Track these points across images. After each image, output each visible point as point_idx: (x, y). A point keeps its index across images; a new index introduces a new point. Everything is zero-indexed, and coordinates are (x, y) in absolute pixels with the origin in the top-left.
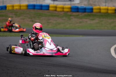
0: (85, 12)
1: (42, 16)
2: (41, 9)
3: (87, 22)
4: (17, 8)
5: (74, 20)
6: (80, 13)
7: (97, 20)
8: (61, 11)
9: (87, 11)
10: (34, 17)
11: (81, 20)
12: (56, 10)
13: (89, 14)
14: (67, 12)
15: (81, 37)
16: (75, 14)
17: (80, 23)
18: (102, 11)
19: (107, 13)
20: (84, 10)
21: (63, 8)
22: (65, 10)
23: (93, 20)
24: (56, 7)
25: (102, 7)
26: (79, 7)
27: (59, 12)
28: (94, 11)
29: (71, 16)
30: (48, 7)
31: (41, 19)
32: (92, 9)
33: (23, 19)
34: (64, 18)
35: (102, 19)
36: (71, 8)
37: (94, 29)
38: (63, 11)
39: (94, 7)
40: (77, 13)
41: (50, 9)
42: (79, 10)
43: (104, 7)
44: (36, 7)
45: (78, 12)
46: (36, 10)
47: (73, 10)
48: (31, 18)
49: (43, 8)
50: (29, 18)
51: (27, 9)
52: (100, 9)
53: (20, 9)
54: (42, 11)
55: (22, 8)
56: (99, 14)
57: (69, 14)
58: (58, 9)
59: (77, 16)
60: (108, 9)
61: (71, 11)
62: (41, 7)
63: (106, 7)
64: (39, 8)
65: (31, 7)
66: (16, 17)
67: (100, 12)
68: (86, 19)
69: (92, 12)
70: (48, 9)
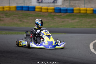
0: (67, 12)
1: (29, 16)
2: (28, 10)
3: (68, 21)
4: (7, 9)
5: (57, 19)
6: (62, 14)
7: (77, 20)
8: (45, 12)
9: (68, 11)
10: (22, 17)
11: (63, 20)
12: (41, 11)
13: (71, 14)
14: (51, 12)
15: (63, 35)
16: (57, 14)
17: (63, 22)
18: (82, 12)
19: (86, 13)
20: (66, 11)
21: (48, 9)
22: (50, 11)
23: (74, 19)
24: (41, 9)
25: (81, 8)
26: (62, 8)
27: (44, 12)
28: (75, 11)
29: (54, 16)
30: (34, 8)
31: (28, 19)
32: (73, 10)
33: (13, 19)
34: (49, 18)
35: (81, 19)
36: (54, 9)
37: (75, 28)
38: (48, 12)
39: (75, 8)
40: (60, 14)
41: (36, 10)
42: (62, 11)
43: (84, 8)
44: (24, 9)
45: (60, 12)
46: (23, 11)
47: (56, 11)
48: (20, 18)
49: (30, 9)
50: (18, 18)
51: (16, 10)
52: (80, 10)
53: (10, 10)
54: (29, 12)
55: (11, 9)
56: (79, 14)
57: (53, 14)
58: (43, 10)
59: (60, 16)
60: (86, 10)
61: (55, 12)
62: (28, 9)
63: (85, 8)
64: (26, 9)
65: (19, 9)
66: (6, 17)
67: (80, 13)
68: (68, 18)
69: (73, 12)
70: (34, 10)
